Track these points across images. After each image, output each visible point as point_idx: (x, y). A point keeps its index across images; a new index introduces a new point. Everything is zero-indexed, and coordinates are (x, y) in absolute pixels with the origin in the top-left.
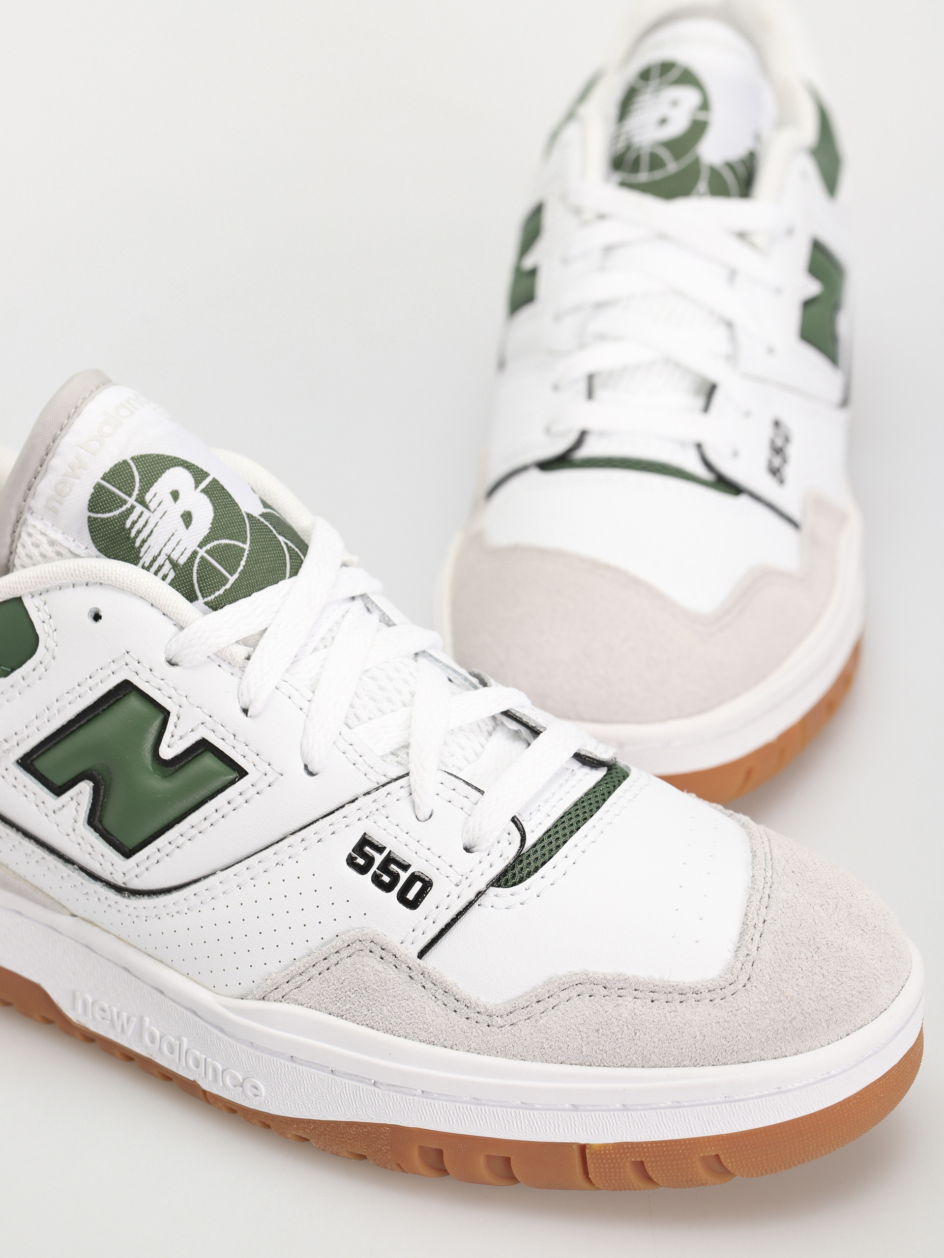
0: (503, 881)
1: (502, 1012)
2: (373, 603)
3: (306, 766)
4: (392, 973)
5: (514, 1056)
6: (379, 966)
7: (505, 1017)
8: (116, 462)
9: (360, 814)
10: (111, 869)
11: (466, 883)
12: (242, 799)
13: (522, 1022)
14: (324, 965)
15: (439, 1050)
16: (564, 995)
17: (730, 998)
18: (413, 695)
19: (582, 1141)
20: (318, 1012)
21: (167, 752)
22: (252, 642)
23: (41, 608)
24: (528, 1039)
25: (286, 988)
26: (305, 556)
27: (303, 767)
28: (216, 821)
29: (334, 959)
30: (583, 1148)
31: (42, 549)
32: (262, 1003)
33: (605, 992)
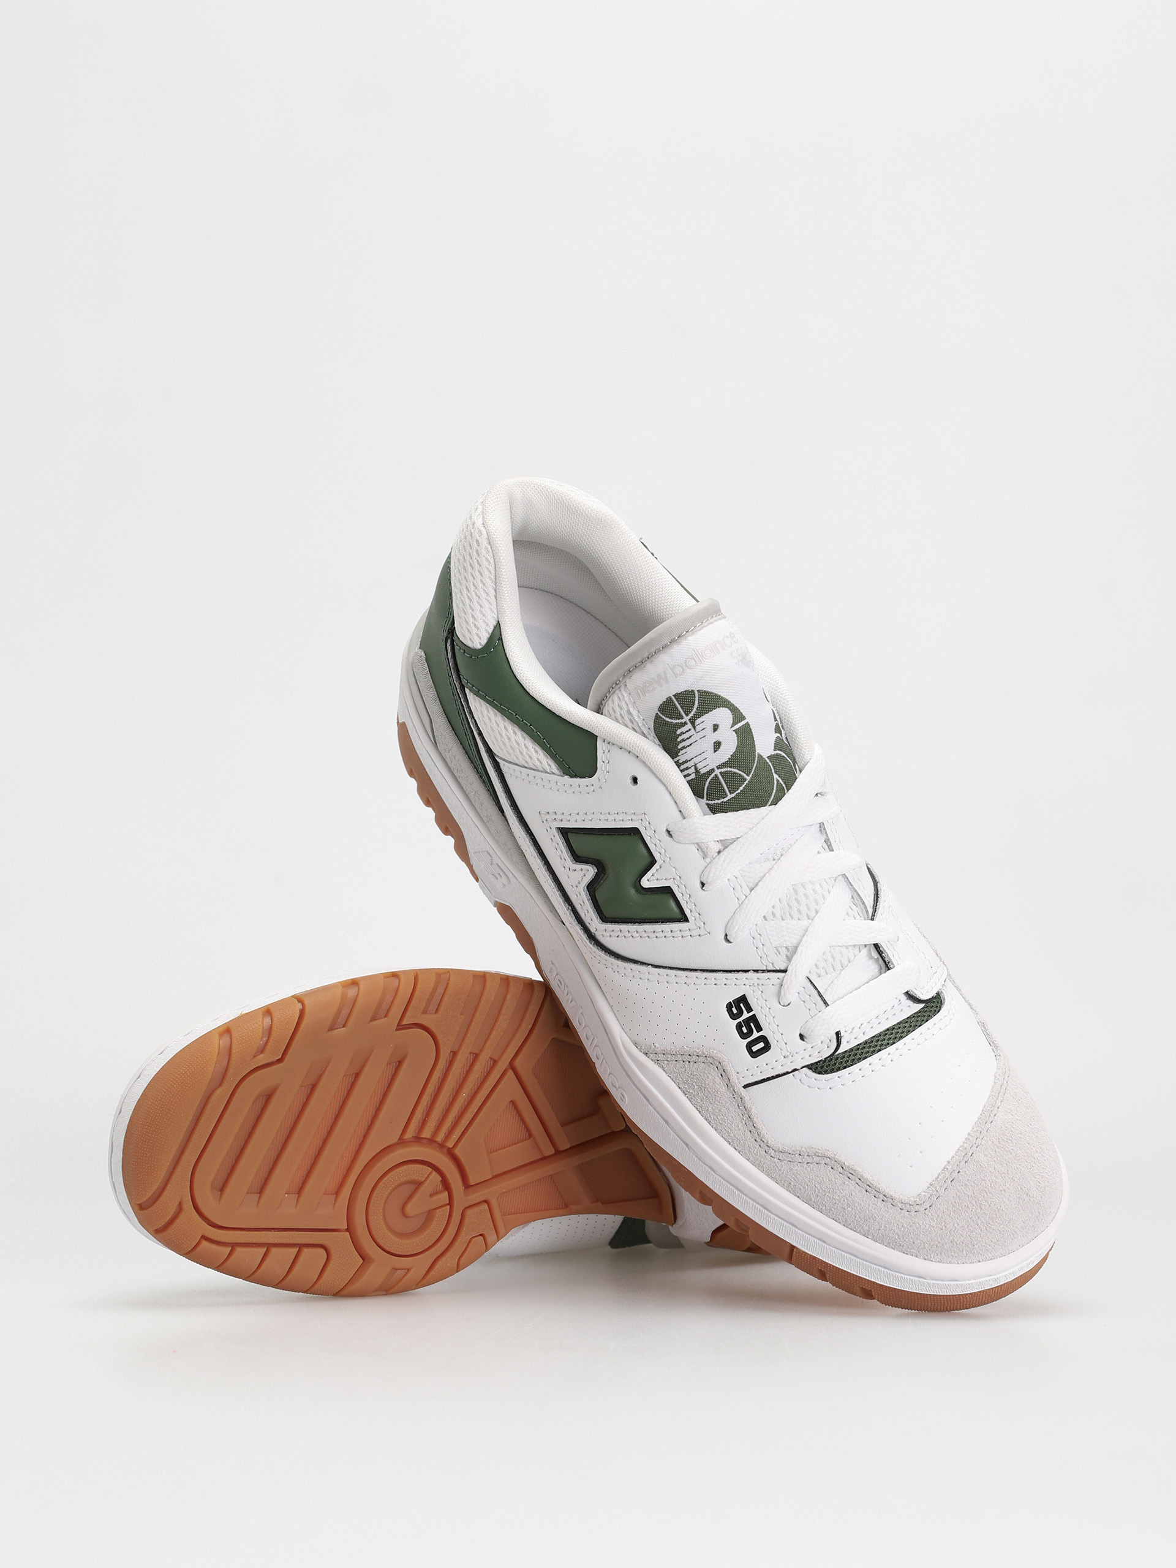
0: (814, 1067)
1: (776, 1149)
2: (825, 829)
3: (726, 935)
4: (724, 1089)
5: (772, 1178)
6: (718, 1080)
7: (777, 1153)
8: (687, 689)
9: (746, 982)
10: (590, 921)
11: (790, 1059)
12: (680, 934)
13: (786, 1162)
14: (687, 1058)
15: (730, 1149)
16: (816, 1159)
17: (913, 1214)
18: (817, 912)
19: (794, 1244)
20: (673, 1083)
21: (646, 882)
22: (725, 844)
23: (606, 753)
24: (784, 1174)
25: (661, 1057)
26: (788, 790)
27: (724, 935)
28: (660, 937)
29: (695, 1058)
30: (793, 1247)
31: (622, 712)
32: (644, 1056)
33: (841, 1171)
